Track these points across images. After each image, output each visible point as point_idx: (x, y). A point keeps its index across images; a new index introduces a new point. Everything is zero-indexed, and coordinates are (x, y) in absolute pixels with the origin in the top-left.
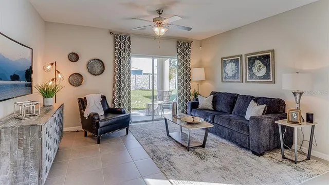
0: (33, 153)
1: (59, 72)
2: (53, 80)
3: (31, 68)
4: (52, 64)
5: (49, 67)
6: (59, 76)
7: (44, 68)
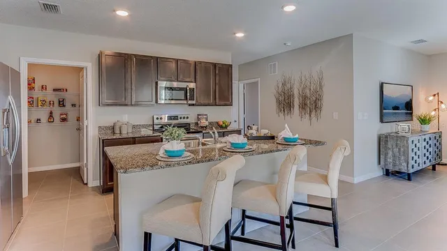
0: (404, 152)
1: (442, 102)
2: (435, 110)
3: (411, 100)
4: (434, 95)
5: (431, 98)
6: (443, 106)
7: (426, 99)
